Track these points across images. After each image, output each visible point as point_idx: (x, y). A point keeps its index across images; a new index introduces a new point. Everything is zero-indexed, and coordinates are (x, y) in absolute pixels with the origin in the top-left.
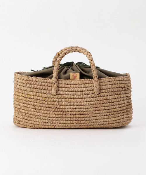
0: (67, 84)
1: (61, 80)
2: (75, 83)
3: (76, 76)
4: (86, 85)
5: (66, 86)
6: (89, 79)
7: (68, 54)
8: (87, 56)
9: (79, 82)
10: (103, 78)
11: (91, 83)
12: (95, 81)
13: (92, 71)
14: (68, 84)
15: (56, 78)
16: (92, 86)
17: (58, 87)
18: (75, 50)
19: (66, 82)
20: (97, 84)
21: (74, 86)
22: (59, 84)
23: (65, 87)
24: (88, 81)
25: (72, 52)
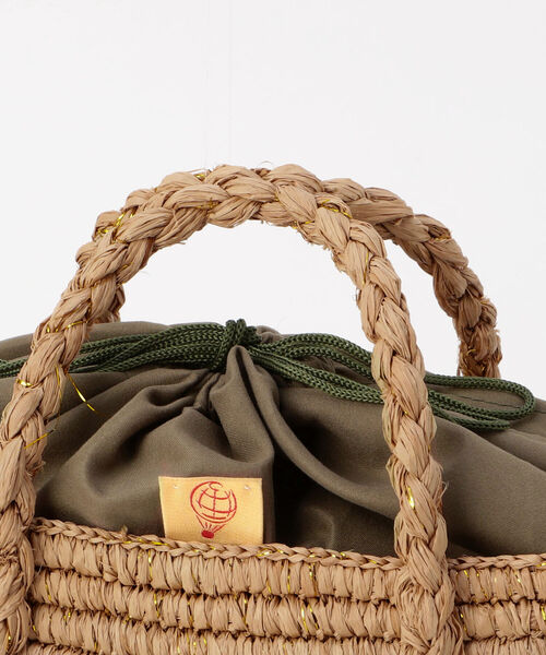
0: (123, 578)
1: (73, 530)
2: (214, 577)
3: (223, 505)
4: (320, 611)
5: (117, 598)
6: (355, 557)
7: (180, 237)
8: (359, 299)
9: (255, 575)
10: (508, 559)
11: (379, 593)
12: (406, 585)
13: (393, 472)
14: (141, 579)
15: (13, 504)
16: (382, 627)
17: (33, 603)
18: (259, 203)
19: (123, 557)
20: (431, 624)
21: (199, 606)
22: (43, 569)
23: (106, 614)
24: (341, 571)
25: (228, 222)
